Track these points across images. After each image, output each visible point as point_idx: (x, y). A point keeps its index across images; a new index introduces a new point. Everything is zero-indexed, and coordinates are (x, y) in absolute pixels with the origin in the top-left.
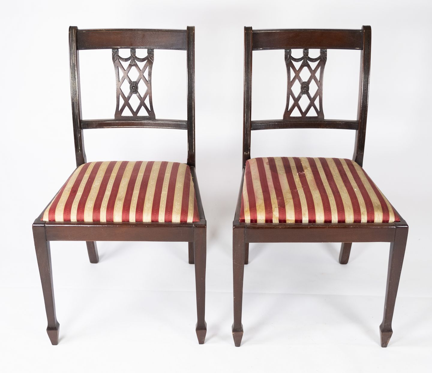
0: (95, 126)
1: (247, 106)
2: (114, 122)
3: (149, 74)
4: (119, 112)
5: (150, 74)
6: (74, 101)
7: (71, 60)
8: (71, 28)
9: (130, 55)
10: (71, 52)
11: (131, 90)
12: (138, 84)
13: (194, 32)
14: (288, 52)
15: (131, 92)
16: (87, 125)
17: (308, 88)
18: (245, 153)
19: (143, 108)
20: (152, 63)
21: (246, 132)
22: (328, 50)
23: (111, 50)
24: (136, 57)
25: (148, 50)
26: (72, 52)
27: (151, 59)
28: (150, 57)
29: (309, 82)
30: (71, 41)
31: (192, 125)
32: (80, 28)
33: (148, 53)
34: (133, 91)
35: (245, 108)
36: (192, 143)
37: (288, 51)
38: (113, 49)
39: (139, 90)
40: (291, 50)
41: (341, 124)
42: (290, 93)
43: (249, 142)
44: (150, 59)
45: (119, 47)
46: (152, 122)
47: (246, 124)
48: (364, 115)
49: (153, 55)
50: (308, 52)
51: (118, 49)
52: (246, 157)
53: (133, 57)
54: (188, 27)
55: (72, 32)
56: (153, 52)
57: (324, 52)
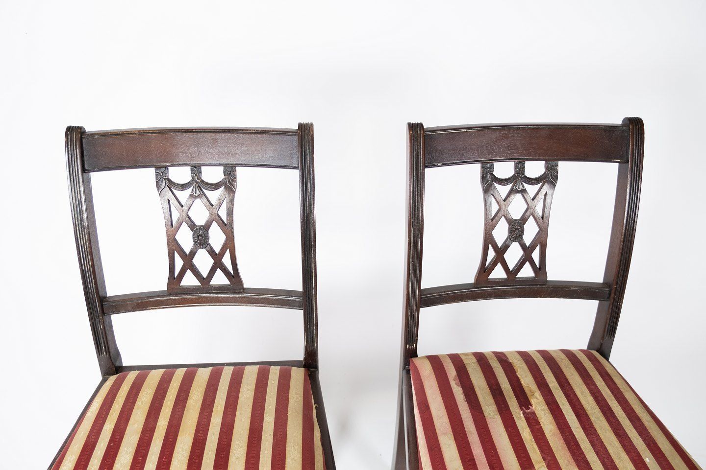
0: (130, 309)
1: (413, 269)
2: (167, 298)
3: (227, 213)
4: (174, 279)
5: (230, 213)
6: (85, 268)
7: (73, 193)
8: (70, 130)
9: (190, 179)
10: (72, 177)
11: (195, 242)
12: (207, 230)
13: (312, 133)
14: (488, 168)
15: (194, 245)
16: (115, 306)
17: (522, 231)
18: (408, 346)
19: (219, 272)
20: (234, 192)
21: (411, 313)
22: (561, 163)
23: (153, 170)
24: (202, 181)
25: (225, 169)
26: (75, 178)
27: (231, 184)
28: (229, 181)
29: (524, 220)
30: (70, 156)
31: (312, 304)
32: (89, 129)
33: (225, 175)
34: (200, 245)
35: (411, 272)
36: (313, 331)
37: (488, 165)
38: (157, 168)
39: (211, 241)
40: (493, 165)
41: (577, 290)
42: (489, 240)
43: (416, 329)
44: (229, 184)
45: (167, 164)
46: (238, 296)
47: (412, 299)
48: (621, 278)
49: (235, 178)
50: (524, 168)
51: (166, 167)
52: (410, 353)
53: (197, 182)
54: (301, 126)
55: (71, 138)
56: (235, 171)
57: (553, 166)
